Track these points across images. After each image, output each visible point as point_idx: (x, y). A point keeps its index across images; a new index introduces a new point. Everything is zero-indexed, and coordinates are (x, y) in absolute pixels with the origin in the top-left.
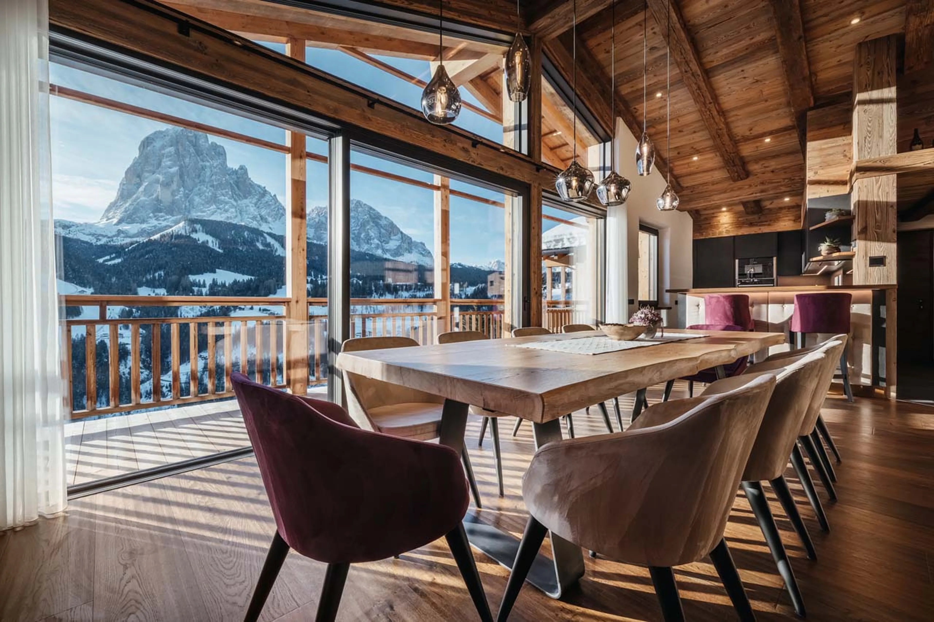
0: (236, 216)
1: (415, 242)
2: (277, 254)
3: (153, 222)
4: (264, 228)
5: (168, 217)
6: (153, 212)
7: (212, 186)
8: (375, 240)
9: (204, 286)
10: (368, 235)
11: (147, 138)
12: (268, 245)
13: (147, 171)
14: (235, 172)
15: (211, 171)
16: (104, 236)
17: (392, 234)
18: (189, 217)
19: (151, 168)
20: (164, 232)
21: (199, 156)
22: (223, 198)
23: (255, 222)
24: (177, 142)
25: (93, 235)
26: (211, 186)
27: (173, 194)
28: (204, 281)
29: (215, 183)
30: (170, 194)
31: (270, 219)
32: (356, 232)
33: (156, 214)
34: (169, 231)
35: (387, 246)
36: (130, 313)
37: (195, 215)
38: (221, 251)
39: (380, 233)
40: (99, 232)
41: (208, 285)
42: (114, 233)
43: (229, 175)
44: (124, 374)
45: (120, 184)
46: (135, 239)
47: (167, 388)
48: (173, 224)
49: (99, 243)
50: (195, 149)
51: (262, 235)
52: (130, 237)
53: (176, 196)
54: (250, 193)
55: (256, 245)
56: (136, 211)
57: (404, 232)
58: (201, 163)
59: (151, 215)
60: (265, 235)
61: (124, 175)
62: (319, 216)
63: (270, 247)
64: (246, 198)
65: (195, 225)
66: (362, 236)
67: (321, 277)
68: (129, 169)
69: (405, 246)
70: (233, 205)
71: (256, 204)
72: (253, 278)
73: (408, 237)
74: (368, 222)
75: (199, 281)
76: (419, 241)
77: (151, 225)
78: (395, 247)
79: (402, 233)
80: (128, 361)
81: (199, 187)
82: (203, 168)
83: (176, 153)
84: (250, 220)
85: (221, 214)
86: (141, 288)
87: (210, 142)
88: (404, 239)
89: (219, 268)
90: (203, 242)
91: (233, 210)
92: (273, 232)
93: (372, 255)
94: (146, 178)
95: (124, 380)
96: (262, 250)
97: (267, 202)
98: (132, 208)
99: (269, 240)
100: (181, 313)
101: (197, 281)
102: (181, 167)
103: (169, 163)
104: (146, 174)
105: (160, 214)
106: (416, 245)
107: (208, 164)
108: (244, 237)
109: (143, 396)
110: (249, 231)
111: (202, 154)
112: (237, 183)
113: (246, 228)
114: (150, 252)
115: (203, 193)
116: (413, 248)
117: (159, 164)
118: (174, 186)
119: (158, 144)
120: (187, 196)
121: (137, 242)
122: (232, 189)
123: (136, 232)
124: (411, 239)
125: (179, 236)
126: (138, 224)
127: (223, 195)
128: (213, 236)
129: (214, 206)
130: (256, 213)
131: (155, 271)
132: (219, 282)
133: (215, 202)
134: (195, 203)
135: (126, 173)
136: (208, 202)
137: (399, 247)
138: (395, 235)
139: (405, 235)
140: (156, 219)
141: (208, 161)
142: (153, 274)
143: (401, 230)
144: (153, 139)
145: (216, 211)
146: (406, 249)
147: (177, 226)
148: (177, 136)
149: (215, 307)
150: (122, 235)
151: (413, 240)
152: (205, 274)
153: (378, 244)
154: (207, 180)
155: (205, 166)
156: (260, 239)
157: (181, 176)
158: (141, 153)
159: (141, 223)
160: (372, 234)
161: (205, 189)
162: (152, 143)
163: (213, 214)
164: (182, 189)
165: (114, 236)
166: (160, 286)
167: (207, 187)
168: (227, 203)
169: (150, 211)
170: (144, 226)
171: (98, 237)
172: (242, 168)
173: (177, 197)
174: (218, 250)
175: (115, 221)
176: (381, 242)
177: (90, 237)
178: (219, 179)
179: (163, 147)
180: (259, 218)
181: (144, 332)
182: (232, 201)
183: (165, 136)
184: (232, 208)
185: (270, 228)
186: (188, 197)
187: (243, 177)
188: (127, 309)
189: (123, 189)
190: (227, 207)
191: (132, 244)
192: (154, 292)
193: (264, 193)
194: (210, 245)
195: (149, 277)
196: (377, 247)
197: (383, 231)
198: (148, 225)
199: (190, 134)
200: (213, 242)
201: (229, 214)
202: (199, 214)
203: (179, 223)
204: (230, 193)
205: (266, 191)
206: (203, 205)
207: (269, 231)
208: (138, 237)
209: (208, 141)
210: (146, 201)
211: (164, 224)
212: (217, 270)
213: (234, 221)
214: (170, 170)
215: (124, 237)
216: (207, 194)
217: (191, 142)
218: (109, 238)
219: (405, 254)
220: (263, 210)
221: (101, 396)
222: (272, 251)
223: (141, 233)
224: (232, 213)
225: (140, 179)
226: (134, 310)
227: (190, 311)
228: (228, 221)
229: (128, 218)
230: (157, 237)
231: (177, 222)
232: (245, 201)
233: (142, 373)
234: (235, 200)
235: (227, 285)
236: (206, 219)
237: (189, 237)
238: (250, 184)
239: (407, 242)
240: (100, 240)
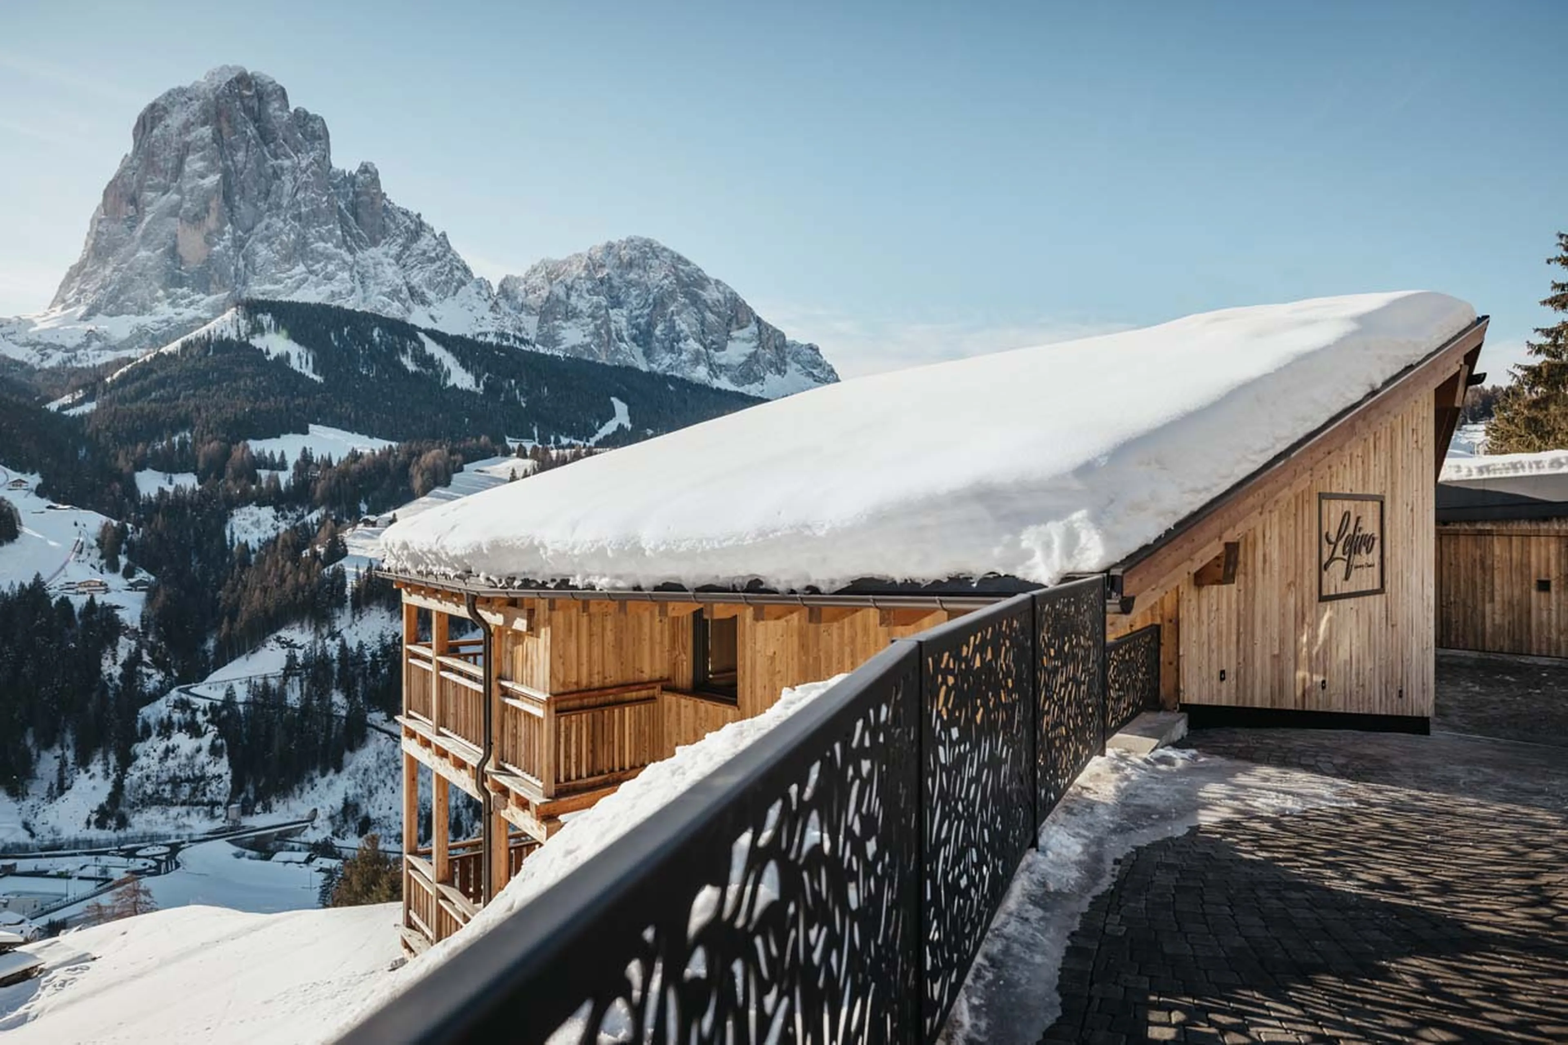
0: (353, 291)
1: (794, 344)
2: (450, 383)
3: (165, 310)
4: (419, 317)
5: (197, 297)
6: (164, 287)
7: (298, 217)
8: (691, 341)
9: (283, 466)
10: (672, 327)
11: (153, 106)
12: (427, 361)
13: (152, 188)
14: (351, 179)
15: (295, 179)
16: (58, 348)
17: (734, 326)
18: (245, 296)
19: (160, 180)
20: (191, 336)
21: (267, 145)
22: (322, 244)
23: (396, 304)
24: (219, 114)
25: (34, 345)
26: (294, 218)
27: (209, 243)
28: (283, 455)
29: (303, 210)
30: (202, 241)
31: (431, 295)
32: (642, 321)
33: (172, 290)
34: (202, 331)
35: (721, 358)
36: (122, 532)
37: (258, 290)
38: (318, 378)
39: (702, 323)
40: (46, 339)
41: (291, 463)
42: (79, 341)
43: (336, 187)
44: (111, 679)
45: (92, 221)
46: (125, 353)
47: (205, 713)
48: (208, 315)
49: (47, 365)
50: (257, 129)
51: (416, 339)
52: (114, 348)
53: (215, 245)
54: (384, 231)
55: (399, 361)
56: (126, 284)
57: (766, 318)
58: (273, 162)
59: (161, 293)
60: (421, 335)
61: (99, 199)
62: (551, 282)
63: (434, 367)
64: (375, 243)
65: (260, 316)
66: (657, 332)
67: (557, 441)
68: (112, 185)
69: (769, 354)
70: (345, 262)
71: (398, 258)
72: (394, 444)
73: (775, 331)
74: (672, 295)
75: (272, 454)
76: (805, 342)
77: (159, 318)
78: (743, 359)
79: (759, 321)
80: (119, 648)
81: (266, 220)
82: (277, 174)
83: (214, 140)
84: (385, 299)
85: (317, 285)
86: (144, 473)
87: (292, 110)
88: (765, 337)
89: (316, 423)
90: (277, 358)
91: (346, 275)
92: (440, 327)
93: (683, 380)
94: (150, 204)
95: (111, 693)
96: (415, 374)
97: (424, 253)
98: (117, 276)
99: (432, 348)
100: (232, 533)
101: (267, 454)
102: (226, 174)
103: (199, 165)
104: (150, 195)
105: (180, 291)
106: (797, 351)
107: (287, 163)
108: (371, 342)
109: (154, 733)
110: (381, 327)
111: (274, 139)
112: (354, 208)
113: (374, 319)
114: (161, 383)
115: (277, 235)
116: (788, 360)
117: (178, 170)
118: (211, 222)
119: (175, 120)
120: (239, 244)
121: (130, 360)
122: (343, 221)
123: (126, 335)
124: (783, 336)
125: (223, 345)
126: (133, 316)
127: (322, 238)
128: (300, 343)
129: (301, 268)
130: (399, 281)
131: (174, 432)
132: (317, 456)
133: (303, 257)
134: (259, 261)
135: (106, 194)
136: (287, 258)
137: (753, 357)
138: (742, 328)
139: (768, 326)
140: (173, 304)
141: (288, 157)
142: (169, 439)
143: (758, 313)
144: (165, 109)
145: (305, 280)
146: (771, 364)
147: (219, 319)
148: (217, 98)
149: (308, 519)
150: (96, 344)
151: (789, 338)
152: (284, 437)
153: (698, 352)
154: (285, 202)
155: (282, 168)
156: (410, 346)
157: (227, 198)
158: (138, 146)
159: (138, 314)
160: (682, 325)
161: (281, 224)
162: (161, 118)
163: (298, 287)
164: (228, 228)
165: (79, 347)
166: (183, 469)
167: (285, 221)
168: (329, 258)
169: (156, 284)
170: (147, 320)
171: (43, 348)
172: (365, 169)
173: (217, 248)
174: (312, 376)
175: (82, 310)
176: (705, 347)
177: (28, 349)
178: (312, 199)
179: (187, 127)
180: (405, 294)
181: (153, 578)
182: (343, 252)
183: (190, 99)
184: (342, 269)
185: (432, 317)
186: (242, 247)
187: (368, 194)
188: (115, 523)
189: (98, 232)
190: (331, 268)
191: (120, 363)
192: (170, 483)
193: (418, 228)
194: (294, 364)
195: (160, 446)
196: (696, 360)
197: (710, 317)
198: (153, 318)
199: (247, 93)
200: (300, 357)
201: (335, 286)
202: (268, 287)
203: (223, 312)
204: (339, 232)
205: (421, 224)
206: (276, 264)
207: (428, 324)
208: (131, 347)
209: (288, 107)
210: (149, 259)
211: (189, 313)
212: (311, 427)
213: (349, 304)
214: (202, 182)
215: (100, 349)
216: (284, 238)
217: (248, 110)
218: (67, 351)
219: (769, 376)
220: (415, 271)
221: (64, 731)
222: (439, 376)
223: (138, 337)
224: (343, 281)
225: (136, 206)
226: (129, 526)
227: (252, 529)
228: (335, 304)
229: (110, 302)
230: (174, 346)
231: (218, 310)
232: (373, 251)
233: (149, 676)
234: (351, 250)
235: (335, 464)
236: (285, 299)
237: (247, 345)
238: (385, 208)
239: (771, 343)
240: (49, 357)
